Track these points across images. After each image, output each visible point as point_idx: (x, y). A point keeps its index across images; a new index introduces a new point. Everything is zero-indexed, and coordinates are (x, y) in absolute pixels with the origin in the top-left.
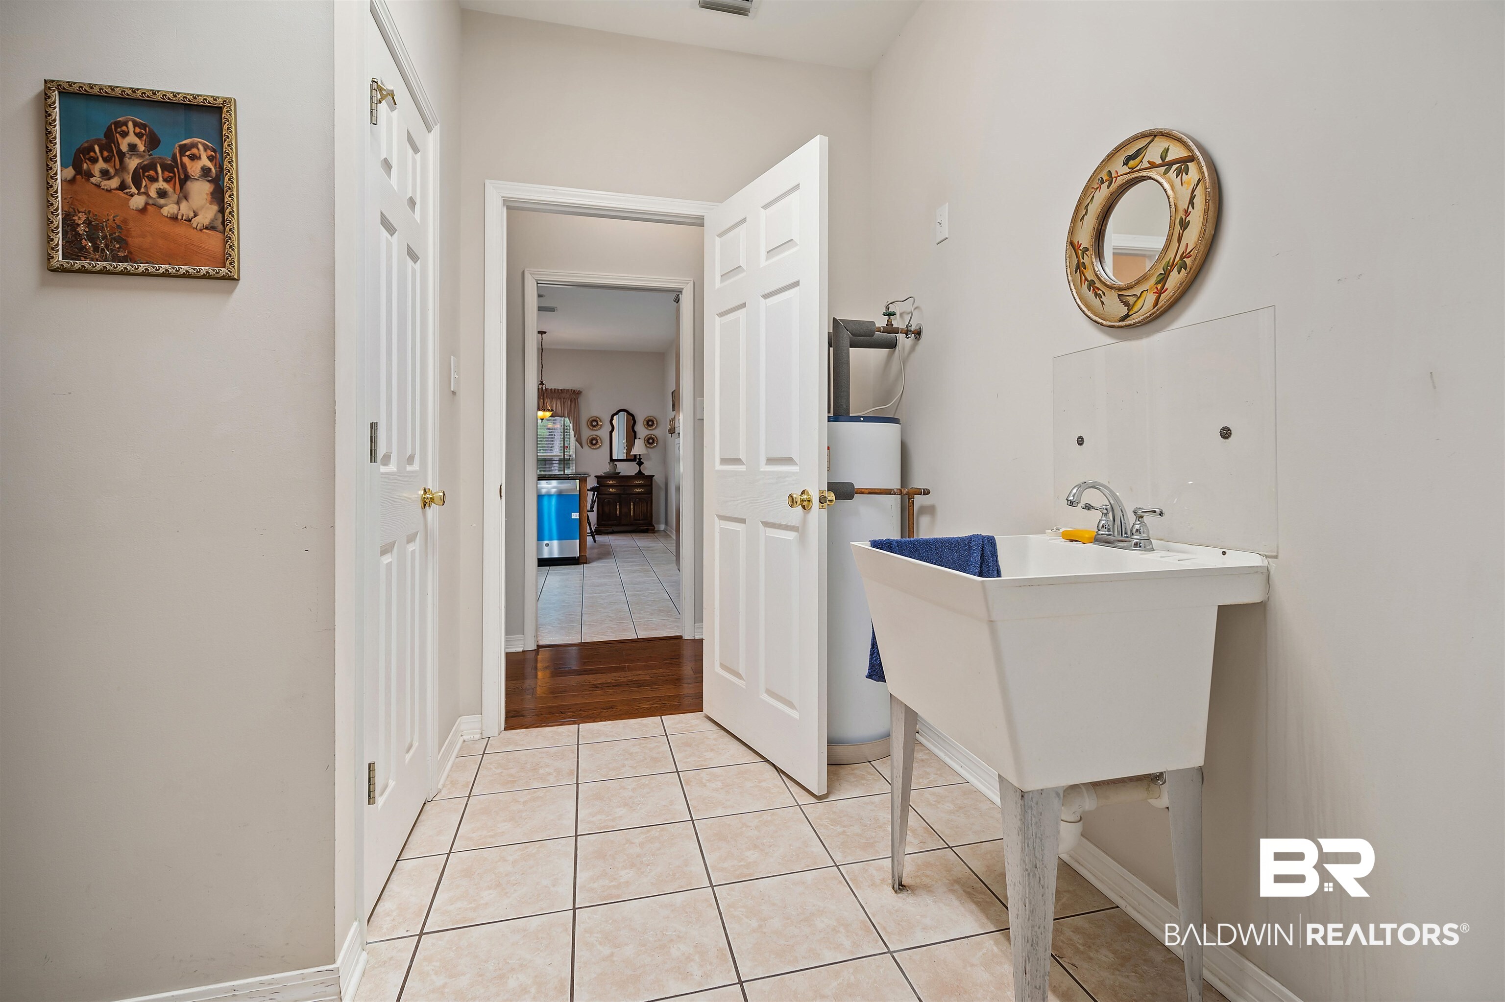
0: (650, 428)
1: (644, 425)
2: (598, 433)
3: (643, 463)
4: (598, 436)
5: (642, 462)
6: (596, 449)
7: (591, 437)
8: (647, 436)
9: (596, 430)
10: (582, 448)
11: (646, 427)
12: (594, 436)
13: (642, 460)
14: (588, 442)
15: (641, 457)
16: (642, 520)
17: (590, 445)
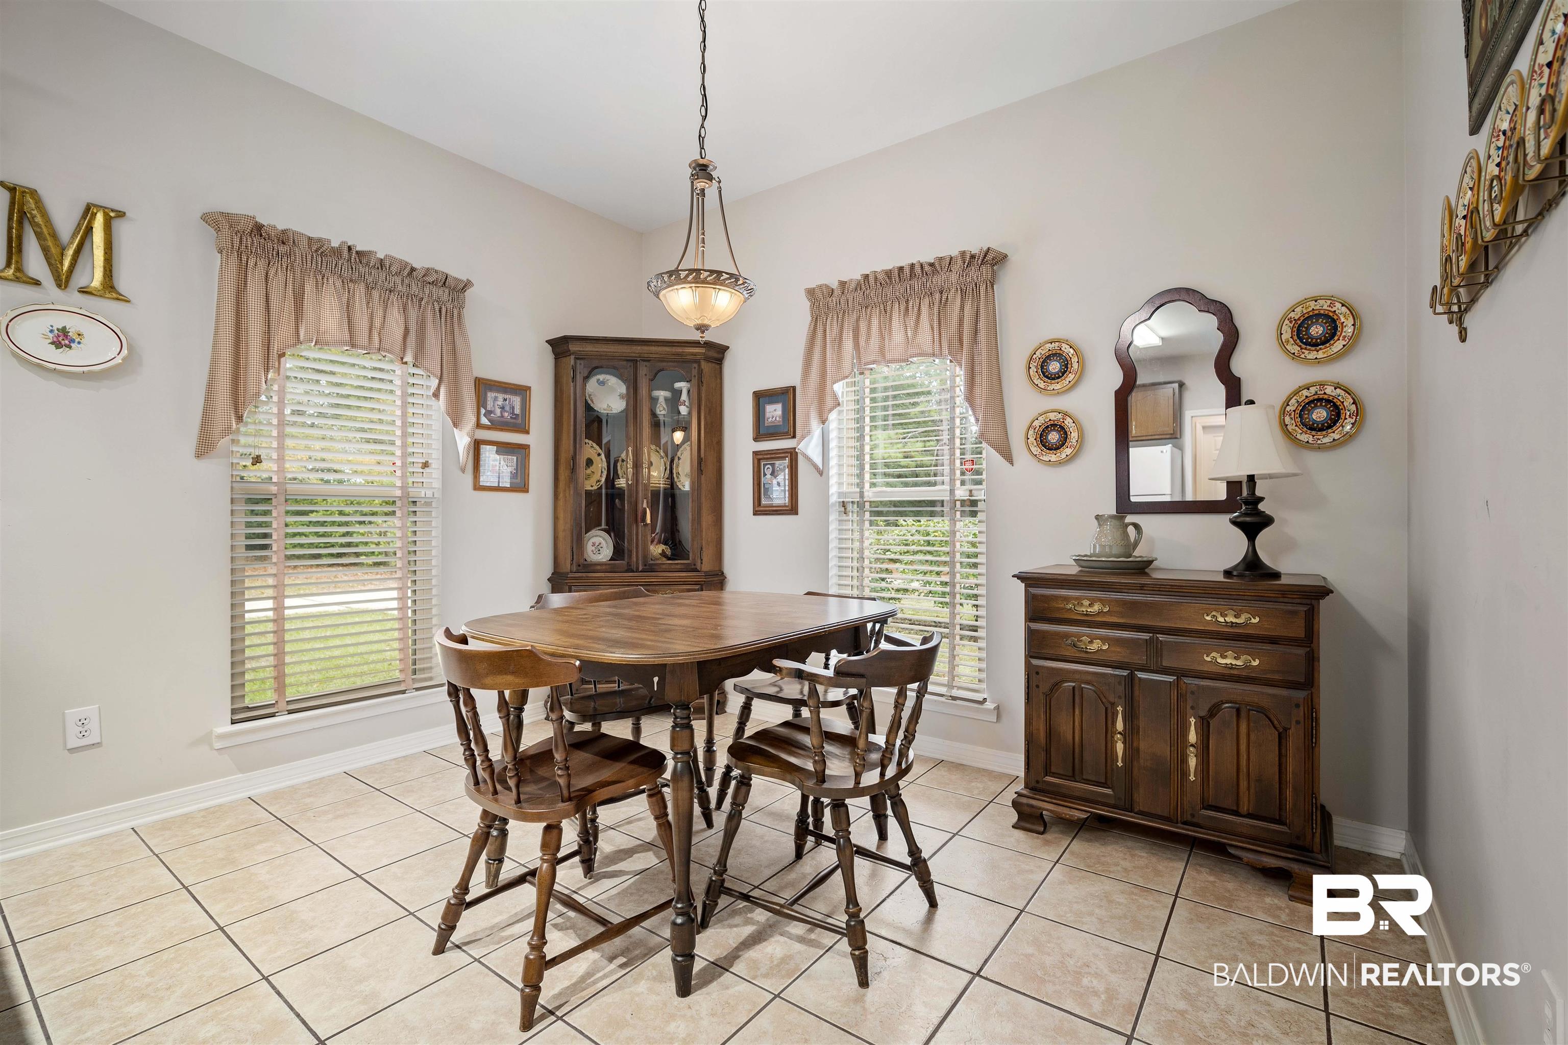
0: (1312, 355)
1: (1282, 344)
2: (1067, 402)
3: (1267, 521)
4: (1066, 414)
5: (1261, 514)
6: (1060, 463)
7: (1041, 420)
8: (1296, 392)
9: (1059, 393)
10: (1011, 461)
11: (1295, 349)
12: (1052, 416)
13: (1261, 507)
14: (1031, 440)
15: (1258, 493)
16: (1250, 816)
17: (1037, 451)
